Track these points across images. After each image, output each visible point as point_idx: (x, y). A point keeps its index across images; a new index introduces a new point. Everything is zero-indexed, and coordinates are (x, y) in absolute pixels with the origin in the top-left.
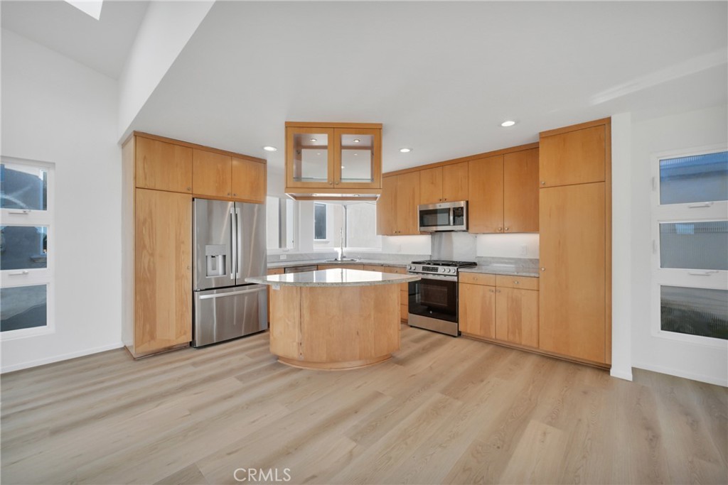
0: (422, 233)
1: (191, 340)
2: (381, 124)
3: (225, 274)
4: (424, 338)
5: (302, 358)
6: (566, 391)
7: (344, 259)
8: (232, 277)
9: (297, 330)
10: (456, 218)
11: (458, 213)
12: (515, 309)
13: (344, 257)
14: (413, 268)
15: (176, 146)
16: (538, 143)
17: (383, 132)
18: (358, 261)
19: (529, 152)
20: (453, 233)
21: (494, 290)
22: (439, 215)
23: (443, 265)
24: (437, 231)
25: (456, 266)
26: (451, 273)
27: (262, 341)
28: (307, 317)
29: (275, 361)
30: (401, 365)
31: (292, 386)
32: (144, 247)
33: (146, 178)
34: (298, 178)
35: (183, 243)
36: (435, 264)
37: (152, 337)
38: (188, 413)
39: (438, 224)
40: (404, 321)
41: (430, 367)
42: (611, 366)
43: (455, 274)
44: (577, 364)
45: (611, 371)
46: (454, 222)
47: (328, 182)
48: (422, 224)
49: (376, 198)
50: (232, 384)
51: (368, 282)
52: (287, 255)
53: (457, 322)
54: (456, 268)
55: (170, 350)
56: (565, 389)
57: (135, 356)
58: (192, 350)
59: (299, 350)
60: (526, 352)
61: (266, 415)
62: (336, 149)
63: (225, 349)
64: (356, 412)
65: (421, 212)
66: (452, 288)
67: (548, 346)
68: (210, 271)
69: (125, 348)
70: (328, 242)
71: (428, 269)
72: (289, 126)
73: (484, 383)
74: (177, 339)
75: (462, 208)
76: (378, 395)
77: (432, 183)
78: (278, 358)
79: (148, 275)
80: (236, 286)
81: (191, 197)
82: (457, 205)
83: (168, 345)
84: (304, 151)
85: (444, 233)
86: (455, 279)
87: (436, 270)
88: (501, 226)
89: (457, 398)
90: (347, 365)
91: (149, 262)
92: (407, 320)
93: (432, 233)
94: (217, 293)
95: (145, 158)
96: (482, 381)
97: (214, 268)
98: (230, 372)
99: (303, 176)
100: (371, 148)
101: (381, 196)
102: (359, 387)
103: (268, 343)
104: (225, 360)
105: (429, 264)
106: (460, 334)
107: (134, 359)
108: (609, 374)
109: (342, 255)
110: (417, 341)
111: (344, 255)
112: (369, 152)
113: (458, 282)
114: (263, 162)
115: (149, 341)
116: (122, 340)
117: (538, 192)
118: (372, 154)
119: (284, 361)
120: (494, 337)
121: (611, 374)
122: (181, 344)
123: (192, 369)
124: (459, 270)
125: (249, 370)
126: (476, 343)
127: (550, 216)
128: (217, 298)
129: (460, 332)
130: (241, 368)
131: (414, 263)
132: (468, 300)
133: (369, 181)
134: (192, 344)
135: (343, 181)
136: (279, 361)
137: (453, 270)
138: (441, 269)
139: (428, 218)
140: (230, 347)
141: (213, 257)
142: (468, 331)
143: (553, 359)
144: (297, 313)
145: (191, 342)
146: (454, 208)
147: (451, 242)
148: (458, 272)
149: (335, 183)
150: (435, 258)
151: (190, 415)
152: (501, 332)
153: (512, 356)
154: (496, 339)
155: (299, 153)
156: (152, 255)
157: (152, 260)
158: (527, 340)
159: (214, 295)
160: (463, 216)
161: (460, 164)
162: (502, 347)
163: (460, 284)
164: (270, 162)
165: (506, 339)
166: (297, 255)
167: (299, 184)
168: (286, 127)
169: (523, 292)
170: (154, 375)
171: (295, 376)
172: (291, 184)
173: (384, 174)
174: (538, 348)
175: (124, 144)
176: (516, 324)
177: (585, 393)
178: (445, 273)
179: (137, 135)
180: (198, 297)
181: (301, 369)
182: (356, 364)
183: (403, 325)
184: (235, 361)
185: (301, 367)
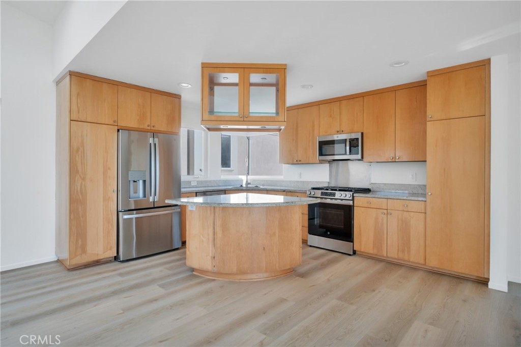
0: (322, 162)
1: (116, 255)
2: (286, 65)
3: (145, 196)
4: (322, 256)
5: (215, 269)
6: (447, 299)
7: (249, 186)
8: (151, 199)
9: (211, 245)
10: (352, 148)
11: (353, 143)
12: (405, 229)
13: (249, 184)
14: (313, 193)
15: (104, 84)
16: (426, 81)
17: (287, 71)
18: (262, 187)
19: (418, 88)
20: (349, 162)
21: (386, 213)
22: (336, 146)
23: (340, 190)
24: (334, 160)
25: (351, 191)
26: (347, 198)
27: (177, 257)
28: (219, 234)
29: (191, 273)
30: (302, 277)
31: (208, 293)
32: (77, 172)
33: (79, 112)
34: (211, 111)
35: (109, 169)
36: (332, 190)
37: (84, 251)
38: (122, 312)
39: (335, 153)
40: (305, 242)
41: (328, 279)
42: (489, 279)
43: (351, 198)
44: (459, 279)
45: (489, 283)
46: (350, 151)
47: (239, 115)
48: (321, 154)
49: (280, 130)
50: (155, 291)
51: (274, 203)
52: (197, 181)
53: (353, 242)
54: (351, 193)
55: (97, 263)
56: (447, 298)
57: (68, 267)
58: (117, 263)
59: (212, 263)
60: (414, 268)
61: (187, 314)
62: (245, 86)
63: (145, 263)
64: (264, 313)
65: (320, 142)
66: (348, 211)
67: (433, 263)
68: (132, 194)
69: (59, 261)
70: (232, 171)
71: (326, 194)
72: (204, 66)
73: (376, 292)
74: (104, 253)
75: (357, 139)
76: (282, 300)
77: (331, 116)
78: (193, 270)
79: (80, 196)
80: (154, 208)
81: (116, 128)
82: (353, 136)
83: (96, 258)
84: (216, 88)
85: (341, 162)
86: (351, 203)
87: (334, 195)
88: (392, 155)
89: (352, 304)
90: (254, 277)
91: (81, 187)
92: (307, 241)
93: (330, 162)
94: (136, 214)
95: (78, 94)
96: (374, 291)
97: (136, 192)
98: (153, 281)
99: (215, 111)
100: (276, 85)
101: (285, 129)
102: (265, 294)
103: (185, 258)
104: (147, 272)
105: (327, 190)
106: (354, 253)
107: (69, 270)
108: (488, 287)
109: (247, 181)
110: (316, 258)
111: (249, 182)
112: (274, 89)
113: (353, 206)
114: (178, 97)
115: (81, 254)
116: (56, 254)
117: (426, 124)
118: (277, 90)
119: (199, 273)
120: (385, 255)
121: (489, 287)
122: (107, 258)
123: (120, 279)
124: (354, 195)
125: (169, 280)
126: (369, 260)
127: (436, 146)
128: (136, 218)
129: (355, 251)
130: (162, 278)
131: (313, 189)
132: (362, 222)
133: (274, 115)
134: (116, 258)
135: (251, 115)
136: (194, 273)
137: (349, 195)
138: (338, 194)
139: (326, 149)
140: (149, 262)
141: (134, 181)
142: (362, 250)
143: (438, 274)
144: (211, 231)
145: (115, 257)
146: (350, 139)
147: (348, 170)
148: (353, 197)
149: (244, 117)
150: (333, 185)
151: (123, 313)
152: (391, 250)
153: (402, 271)
154: (387, 257)
155: (211, 90)
156: (84, 179)
157: (83, 183)
158: (415, 257)
159: (134, 216)
160: (358, 146)
161: (355, 100)
162: (392, 265)
163: (355, 207)
164: (185, 97)
165: (396, 257)
166: (206, 182)
167: (213, 118)
168: (202, 67)
169: (412, 214)
170: (87, 283)
171: (209, 285)
172: (206, 116)
173: (288, 107)
174: (425, 264)
175: (58, 82)
176: (405, 243)
177: (464, 301)
178: (341, 198)
179: (72, 74)
180: (122, 217)
181: (214, 280)
182: (262, 276)
183: (304, 245)
184: (156, 272)
185: (214, 278)
